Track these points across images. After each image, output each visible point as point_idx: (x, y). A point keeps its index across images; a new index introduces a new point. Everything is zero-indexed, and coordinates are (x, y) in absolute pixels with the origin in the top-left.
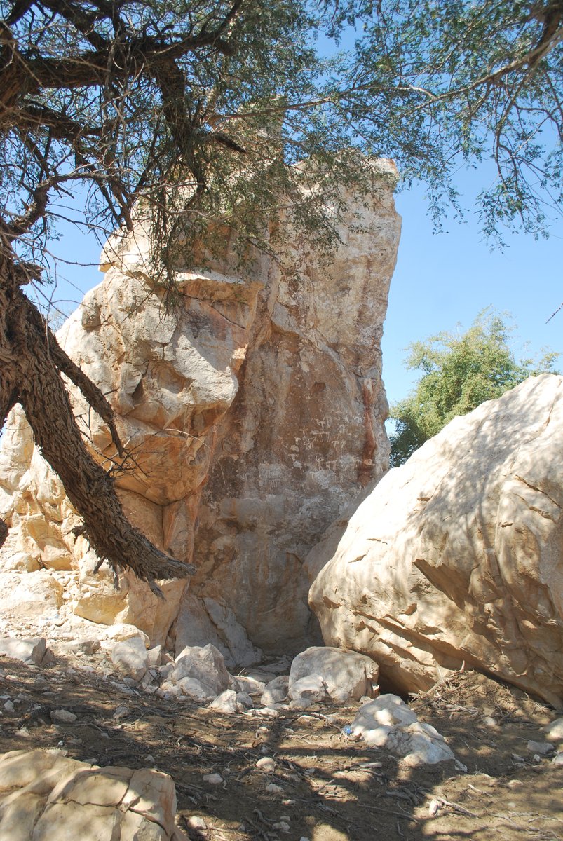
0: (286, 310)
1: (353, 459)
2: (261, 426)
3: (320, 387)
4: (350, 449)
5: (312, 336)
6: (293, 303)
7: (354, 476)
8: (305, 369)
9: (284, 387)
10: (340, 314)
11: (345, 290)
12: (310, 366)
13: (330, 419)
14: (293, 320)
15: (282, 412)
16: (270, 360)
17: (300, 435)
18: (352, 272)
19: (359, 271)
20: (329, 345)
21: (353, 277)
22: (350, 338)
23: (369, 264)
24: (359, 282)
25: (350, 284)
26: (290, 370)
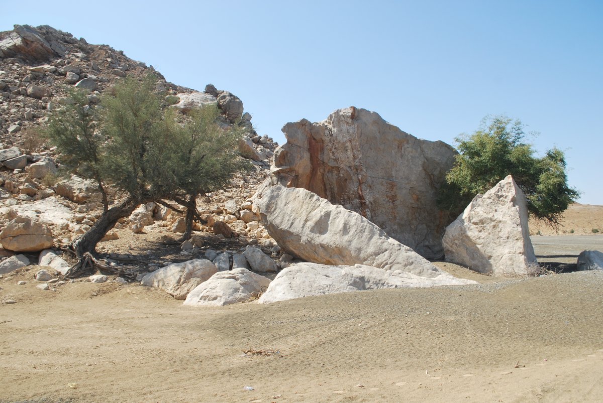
0: (333, 160)
1: (358, 200)
2: (332, 193)
3: (346, 180)
4: (356, 197)
5: (342, 166)
6: (334, 158)
7: (359, 205)
8: (342, 175)
9: (334, 182)
10: (348, 158)
11: (347, 150)
12: (343, 174)
13: (348, 189)
14: (335, 163)
15: (336, 189)
16: (330, 175)
17: (343, 195)
18: (346, 145)
19: (348, 144)
20: (348, 167)
21: (347, 146)
22: (353, 164)
23: (350, 141)
24: (350, 147)
25: (347, 148)
26: (336, 177)
